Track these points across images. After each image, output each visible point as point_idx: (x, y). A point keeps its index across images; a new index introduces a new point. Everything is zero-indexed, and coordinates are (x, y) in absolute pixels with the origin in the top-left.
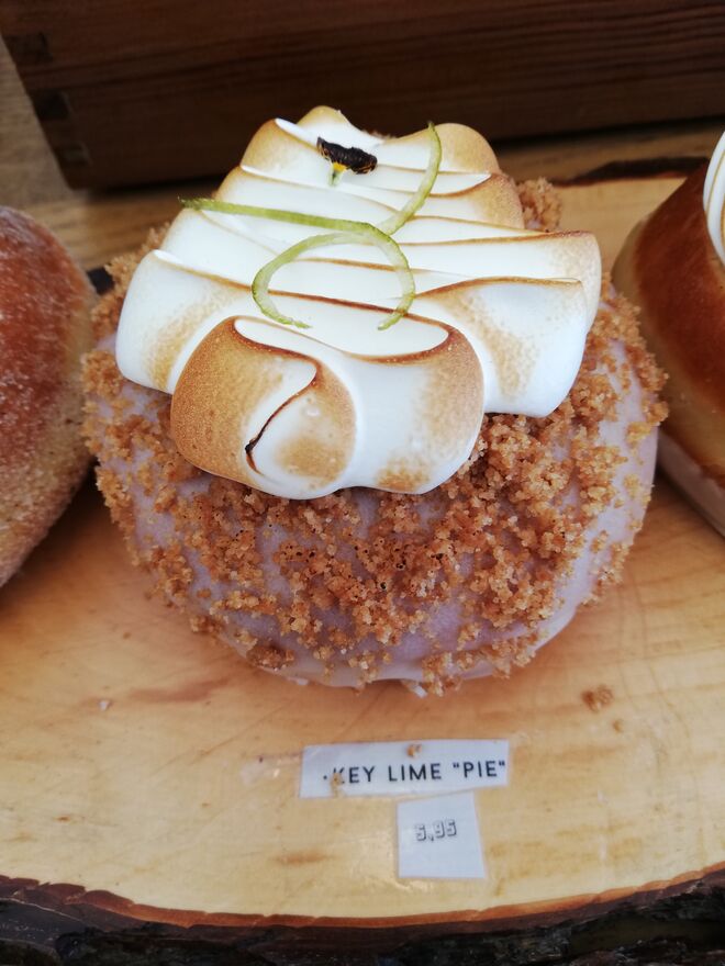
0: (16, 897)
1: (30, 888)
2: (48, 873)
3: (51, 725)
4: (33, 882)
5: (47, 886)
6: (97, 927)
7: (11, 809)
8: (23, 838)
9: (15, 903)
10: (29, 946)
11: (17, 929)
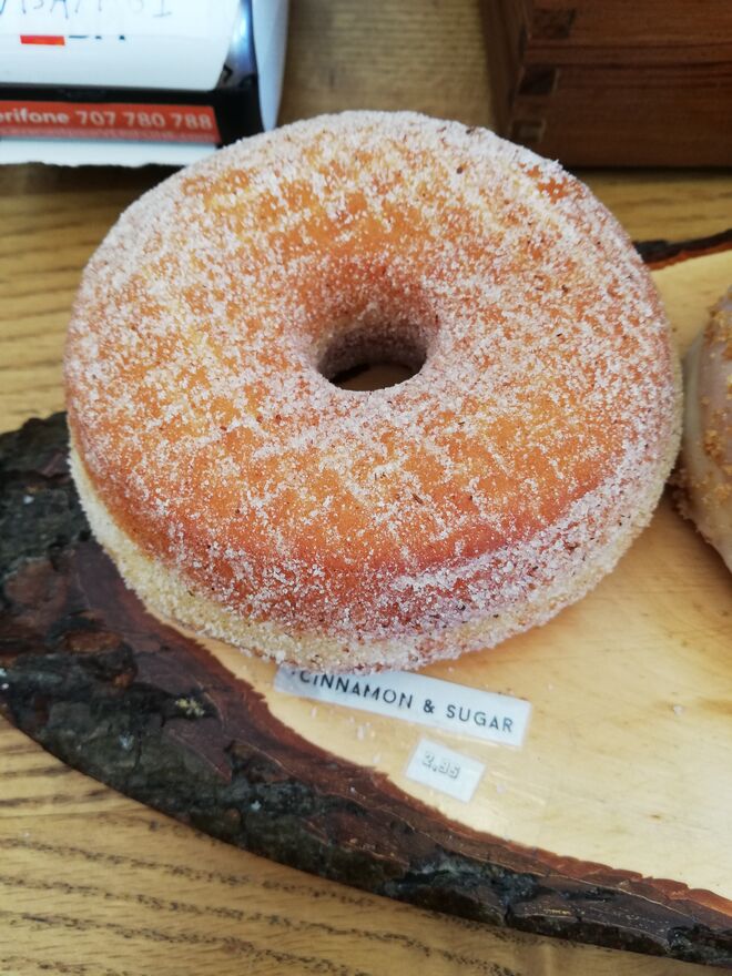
0: (621, 887)
1: (634, 880)
2: (651, 869)
3: (626, 723)
4: (638, 875)
5: (650, 879)
6: (705, 924)
7: (602, 801)
8: (619, 831)
9: (623, 894)
10: (643, 935)
11: (628, 917)
